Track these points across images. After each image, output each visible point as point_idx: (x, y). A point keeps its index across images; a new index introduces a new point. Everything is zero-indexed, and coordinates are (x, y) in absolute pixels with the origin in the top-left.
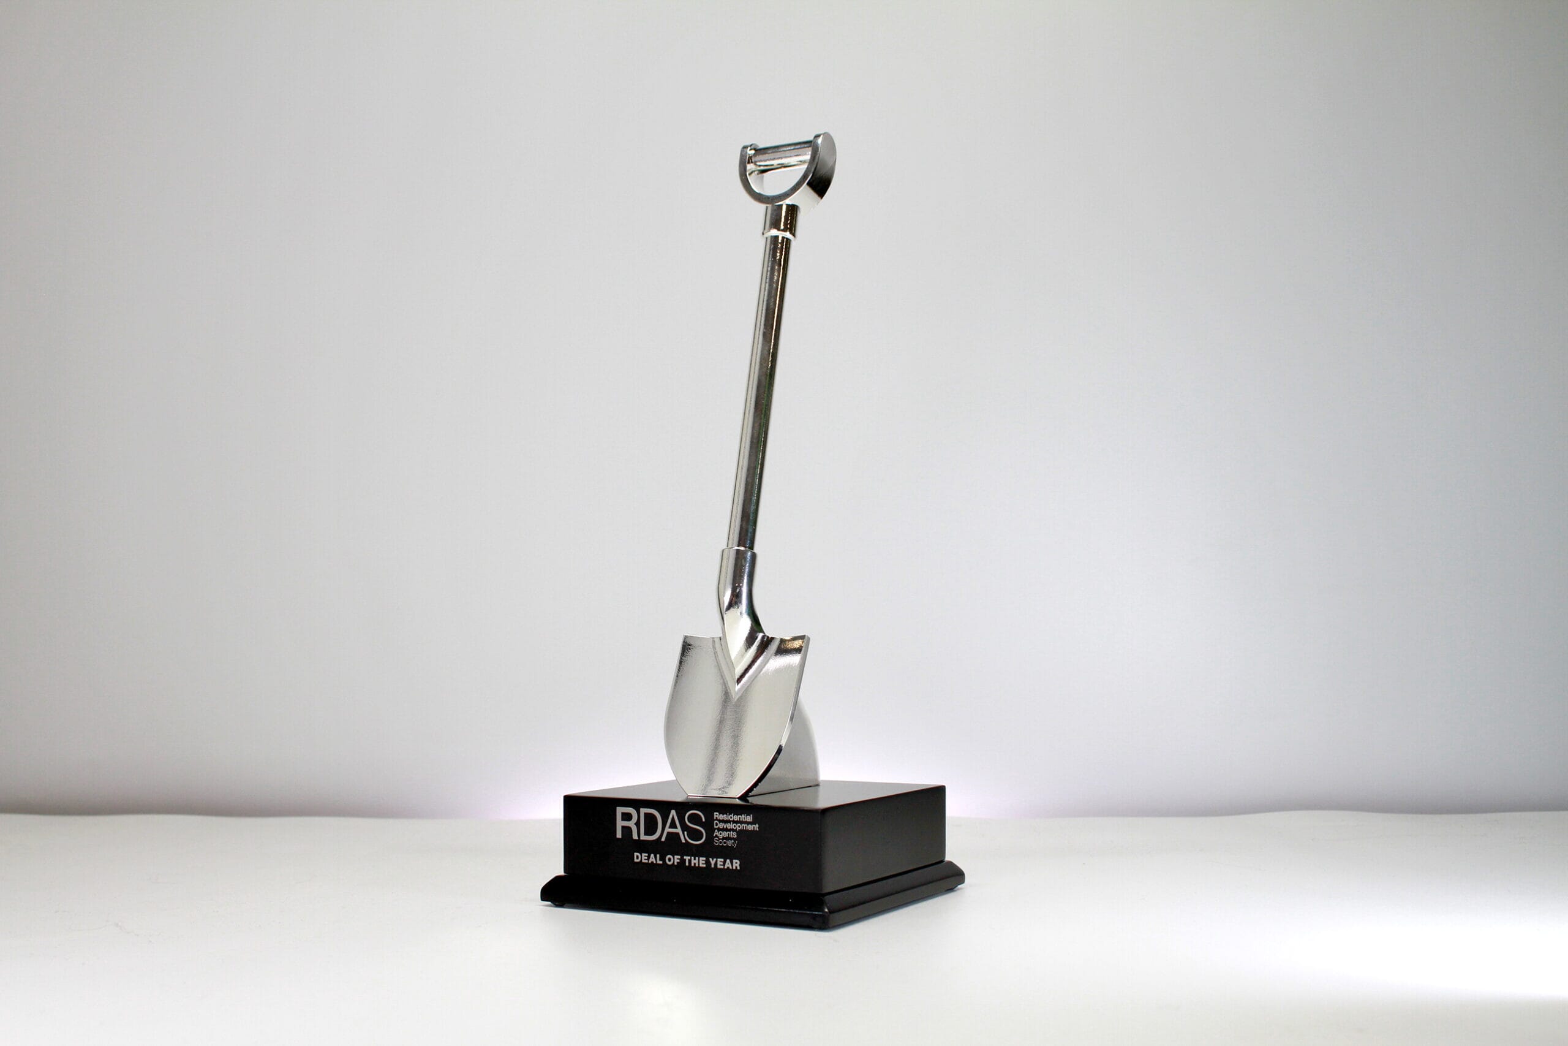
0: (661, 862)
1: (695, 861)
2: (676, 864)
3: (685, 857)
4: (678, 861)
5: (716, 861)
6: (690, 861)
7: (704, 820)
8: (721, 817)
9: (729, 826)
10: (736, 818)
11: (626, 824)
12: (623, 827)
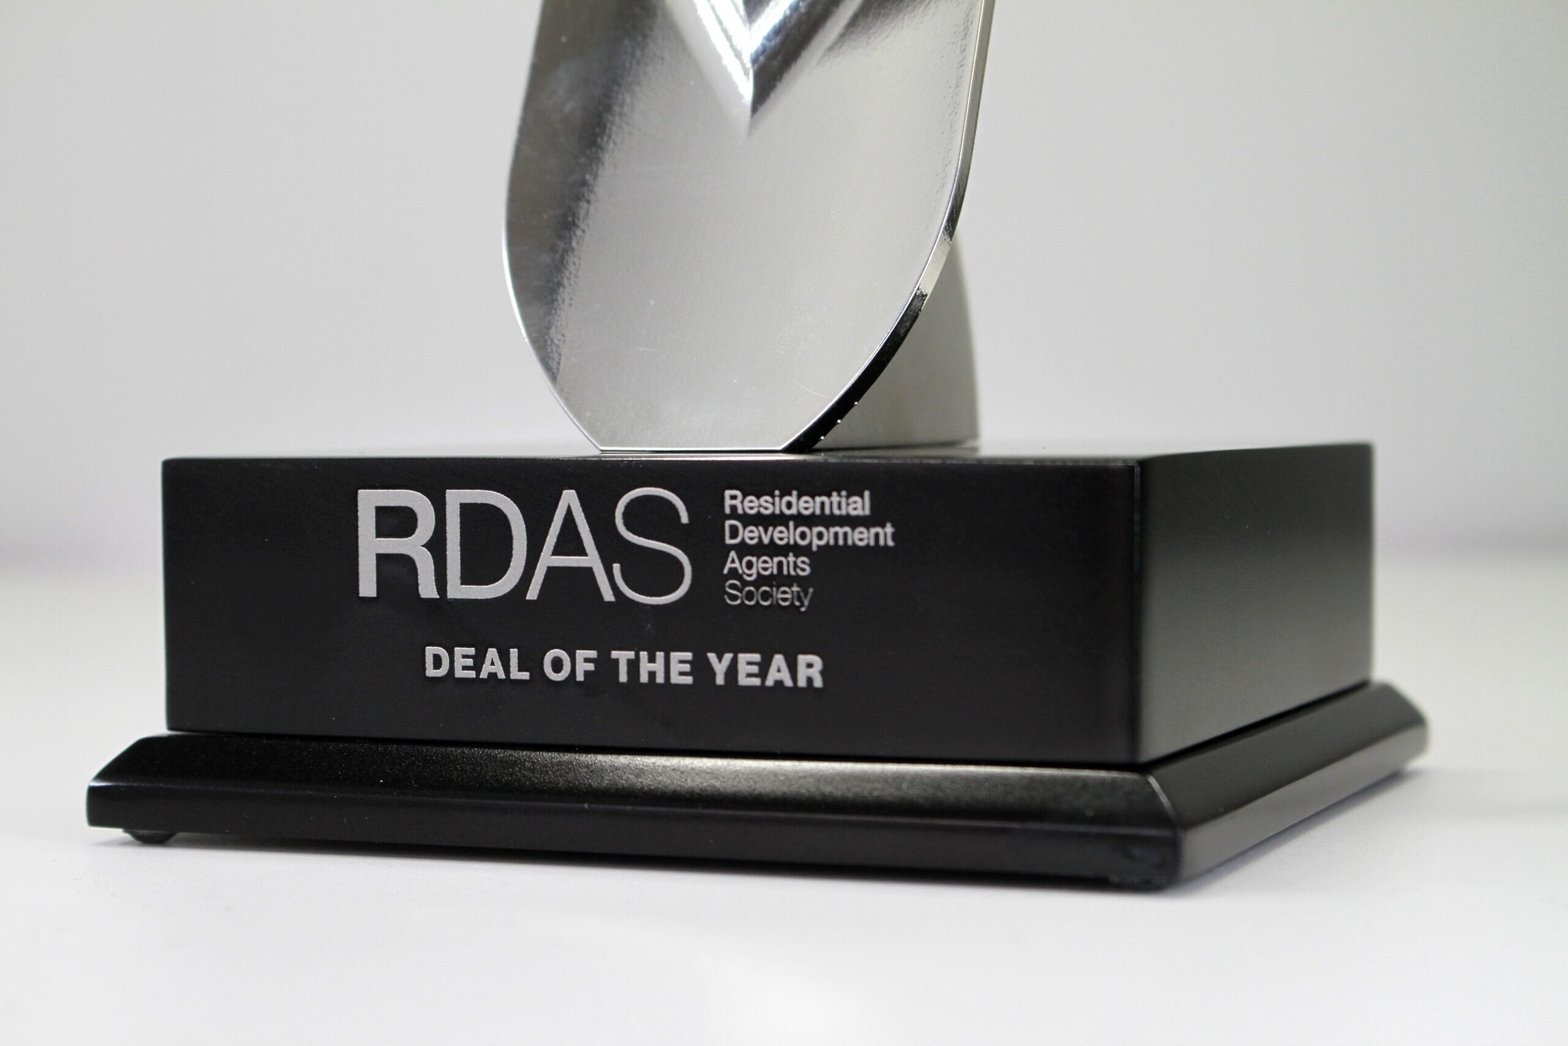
0: (525, 676)
1: (652, 667)
2: (580, 677)
3: (615, 654)
4: (591, 667)
5: (734, 663)
6: (634, 665)
7: (685, 519)
8: (751, 505)
9: (781, 535)
10: (807, 505)
11: (393, 545)
12: (383, 559)
